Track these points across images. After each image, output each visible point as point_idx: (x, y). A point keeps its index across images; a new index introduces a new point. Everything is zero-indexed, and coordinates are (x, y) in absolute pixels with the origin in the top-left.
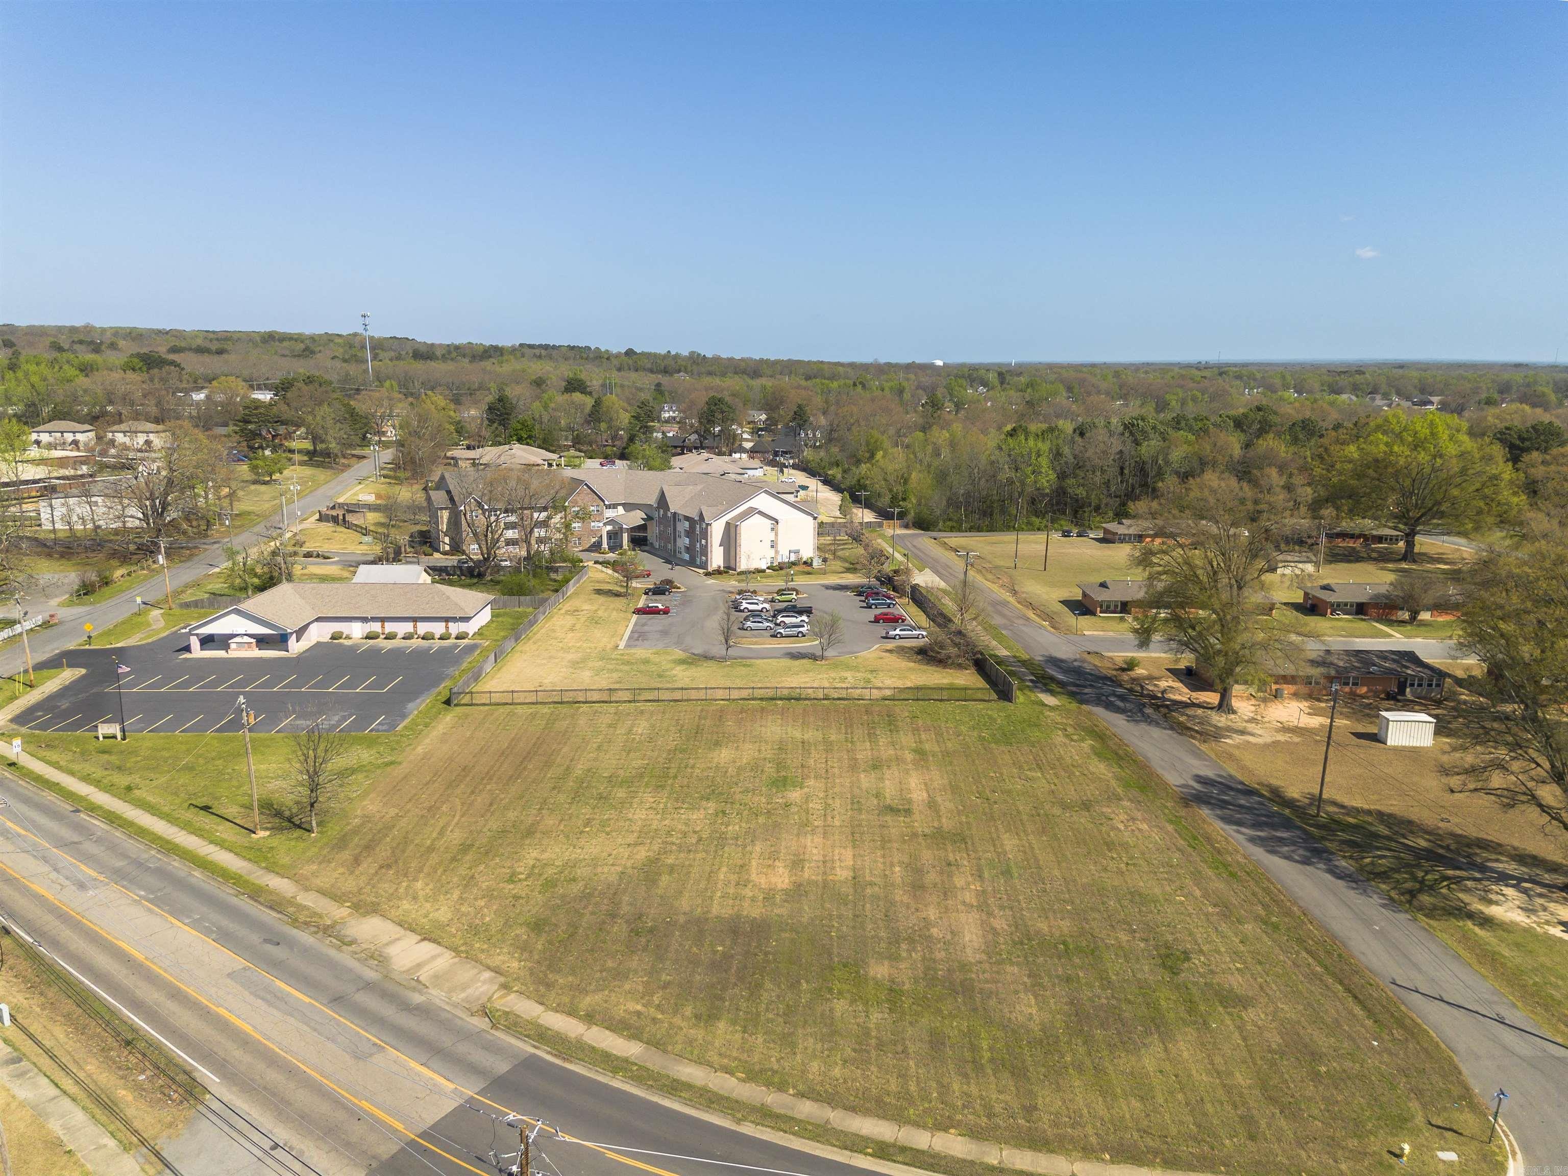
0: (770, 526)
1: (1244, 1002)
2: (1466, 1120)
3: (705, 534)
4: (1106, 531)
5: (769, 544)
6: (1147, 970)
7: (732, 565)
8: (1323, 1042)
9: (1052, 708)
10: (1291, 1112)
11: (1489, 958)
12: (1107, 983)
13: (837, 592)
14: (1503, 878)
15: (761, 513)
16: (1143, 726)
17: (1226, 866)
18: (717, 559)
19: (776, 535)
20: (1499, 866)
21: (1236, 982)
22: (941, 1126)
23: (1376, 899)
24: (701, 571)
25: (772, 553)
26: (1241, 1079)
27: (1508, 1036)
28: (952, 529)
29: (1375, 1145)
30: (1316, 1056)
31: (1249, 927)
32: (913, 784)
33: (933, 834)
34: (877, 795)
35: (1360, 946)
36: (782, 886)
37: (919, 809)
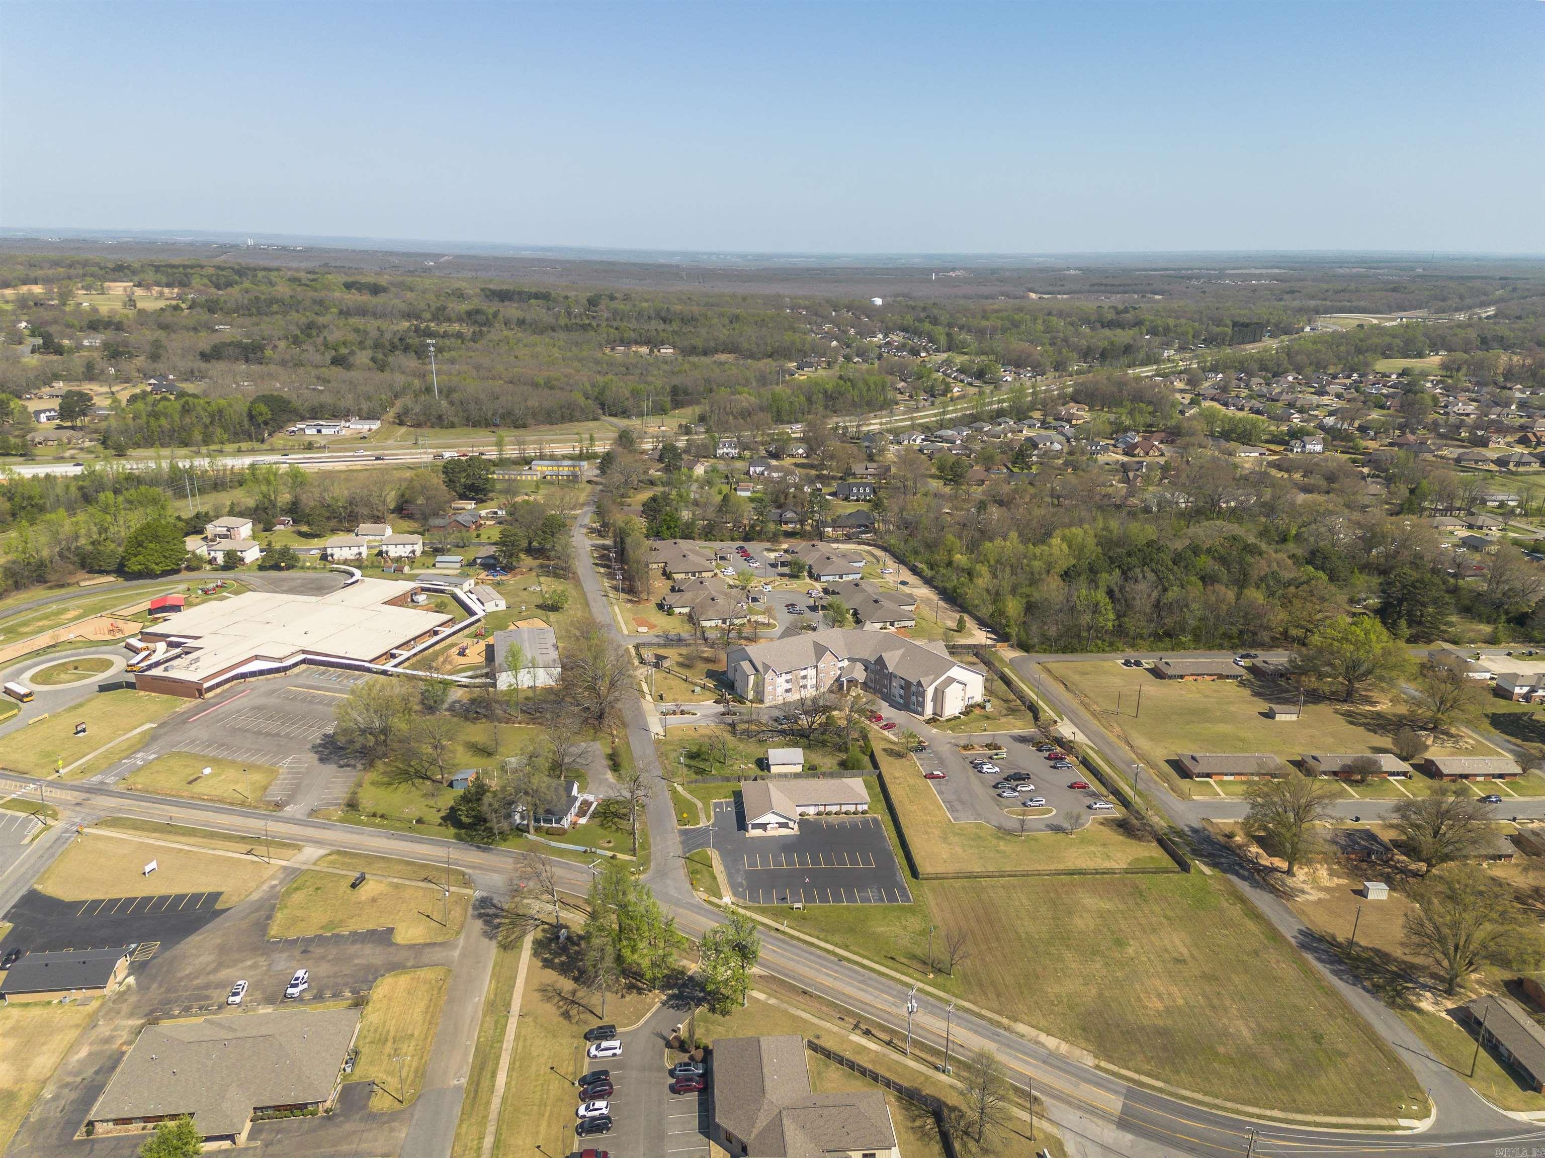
1: (1346, 1055)
2: (1419, 1096)
3: (923, 694)
6: (1311, 1044)
8: (1373, 1069)
9: (1210, 877)
10: (1368, 1095)
11: (1421, 1029)
12: (1301, 1052)
14: (1424, 987)
16: (1258, 890)
17: (1323, 988)
18: (929, 711)
20: (1421, 980)
21: (1341, 1047)
23: (1382, 1003)
24: (921, 719)
26: (1352, 1085)
27: (1430, 1064)
28: (1045, 651)
29: (1394, 1105)
30: (1372, 1075)
31: (1339, 1020)
32: (1177, 942)
33: (1205, 976)
34: (1166, 950)
35: (1381, 1028)
36: (1161, 1008)
37: (1189, 959)
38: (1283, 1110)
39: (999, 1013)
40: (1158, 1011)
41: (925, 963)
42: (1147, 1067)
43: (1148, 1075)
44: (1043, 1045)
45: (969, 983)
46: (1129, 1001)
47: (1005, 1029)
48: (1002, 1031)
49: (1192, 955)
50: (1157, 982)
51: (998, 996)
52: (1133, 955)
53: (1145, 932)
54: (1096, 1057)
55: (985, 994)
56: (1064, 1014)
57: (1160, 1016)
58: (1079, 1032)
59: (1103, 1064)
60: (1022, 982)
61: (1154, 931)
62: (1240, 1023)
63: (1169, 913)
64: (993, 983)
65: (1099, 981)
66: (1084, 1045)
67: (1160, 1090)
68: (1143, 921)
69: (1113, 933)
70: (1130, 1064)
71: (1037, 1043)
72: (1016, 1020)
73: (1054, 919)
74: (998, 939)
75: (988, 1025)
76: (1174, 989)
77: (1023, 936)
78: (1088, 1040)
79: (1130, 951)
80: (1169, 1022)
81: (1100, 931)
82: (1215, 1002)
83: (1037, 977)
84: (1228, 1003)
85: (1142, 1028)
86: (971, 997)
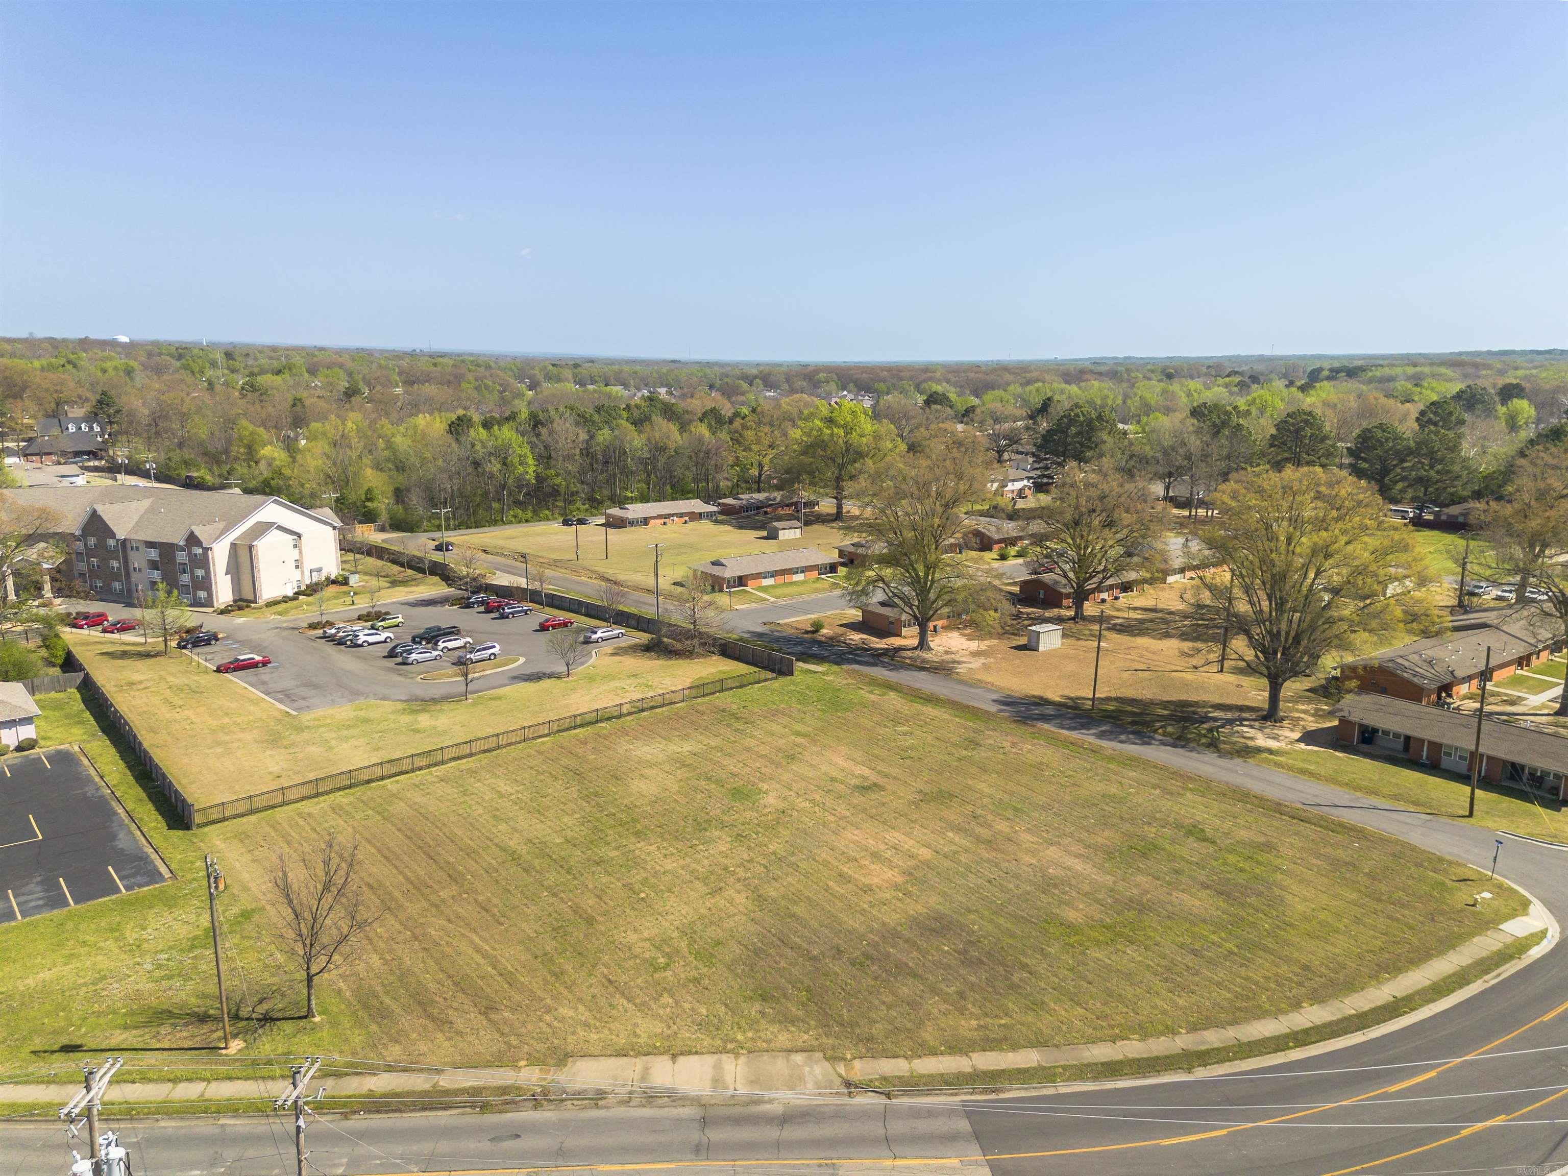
0: (292, 543)
1: (1270, 846)
3: (204, 562)
4: (608, 516)
5: (294, 565)
6: (1200, 847)
7: (248, 594)
8: (1338, 854)
9: (824, 674)
11: (1308, 773)
12: (1199, 867)
13: (430, 609)
15: (280, 528)
17: (1113, 760)
18: (224, 593)
19: (301, 552)
20: (1216, 715)
22: (1296, 1005)
23: (1210, 754)
24: (210, 610)
25: (297, 574)
27: (1395, 816)
29: (1456, 904)
30: (1352, 865)
32: (841, 762)
33: (925, 798)
34: (833, 779)
35: (1255, 787)
36: (900, 879)
37: (881, 781)
38: (1317, 998)
39: (498, 1061)
40: (896, 887)
41: (203, 1018)
42: (968, 1026)
43: (989, 1044)
44: (675, 1098)
45: (382, 1015)
46: (827, 889)
47: (537, 1100)
48: (527, 1115)
49: (879, 772)
50: (852, 834)
51: (488, 1010)
52: (781, 805)
53: (778, 765)
54: (833, 1059)
55: (443, 1023)
56: (696, 981)
57: (907, 894)
58: (754, 1009)
59: (861, 1069)
60: (551, 946)
61: (792, 758)
62: (1052, 852)
63: (799, 727)
64: (462, 984)
65: (741, 873)
66: (783, 1039)
67: (1045, 1074)
68: (763, 749)
69: (720, 783)
70: (928, 1034)
71: (651, 1097)
72: (563, 1058)
73: (586, 798)
74: (455, 878)
75: (473, 1118)
76: (894, 837)
77: (523, 849)
78: (787, 1020)
79: (771, 800)
80: (934, 900)
81: (695, 789)
82: (984, 833)
83: (590, 921)
84: (1002, 826)
85: (891, 934)
86: (394, 1052)
